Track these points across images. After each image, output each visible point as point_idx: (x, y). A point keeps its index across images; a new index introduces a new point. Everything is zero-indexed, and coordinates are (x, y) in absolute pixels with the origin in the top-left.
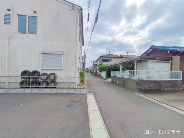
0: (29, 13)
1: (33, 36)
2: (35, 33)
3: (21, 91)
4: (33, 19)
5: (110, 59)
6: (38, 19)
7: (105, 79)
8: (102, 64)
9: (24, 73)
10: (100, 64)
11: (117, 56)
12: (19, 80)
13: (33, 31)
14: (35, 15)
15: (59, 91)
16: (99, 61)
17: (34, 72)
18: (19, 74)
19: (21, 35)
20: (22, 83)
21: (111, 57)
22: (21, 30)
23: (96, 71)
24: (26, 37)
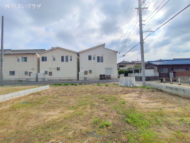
0: (100, 56)
2: (103, 62)
3: (100, 81)
5: (124, 65)
8: (119, 69)
11: (130, 63)
12: (99, 78)
14: (102, 56)
15: (112, 81)
18: (99, 76)
21: (125, 64)
22: (98, 61)
24: (100, 63)
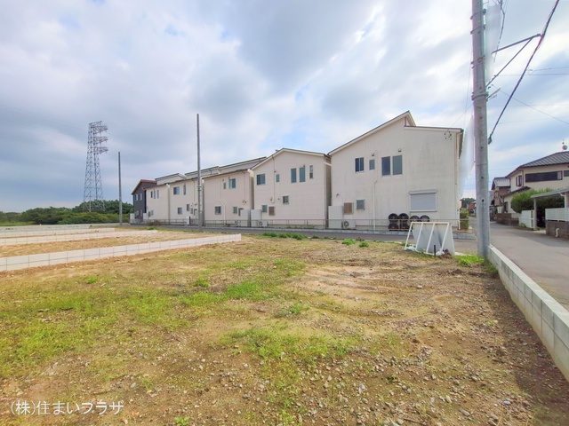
1: (399, 176)
2: (400, 173)
3: (389, 233)
4: (398, 159)
6: (403, 158)
7: (533, 230)
8: (527, 188)
9: (392, 216)
10: (518, 188)
12: (387, 223)
13: (398, 171)
14: (400, 154)
16: (514, 180)
17: (403, 215)
18: (386, 217)
19: (386, 177)
20: (390, 227)
22: (386, 171)
23: (505, 209)
